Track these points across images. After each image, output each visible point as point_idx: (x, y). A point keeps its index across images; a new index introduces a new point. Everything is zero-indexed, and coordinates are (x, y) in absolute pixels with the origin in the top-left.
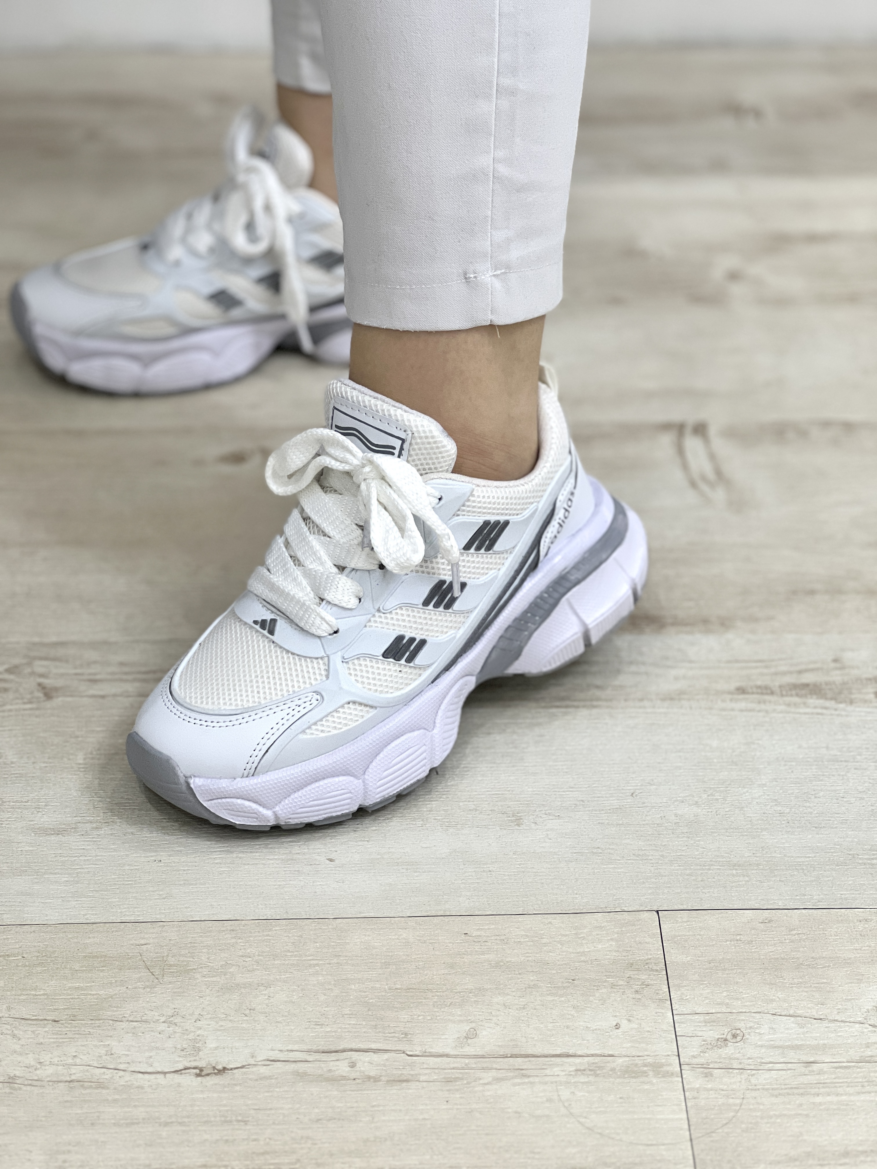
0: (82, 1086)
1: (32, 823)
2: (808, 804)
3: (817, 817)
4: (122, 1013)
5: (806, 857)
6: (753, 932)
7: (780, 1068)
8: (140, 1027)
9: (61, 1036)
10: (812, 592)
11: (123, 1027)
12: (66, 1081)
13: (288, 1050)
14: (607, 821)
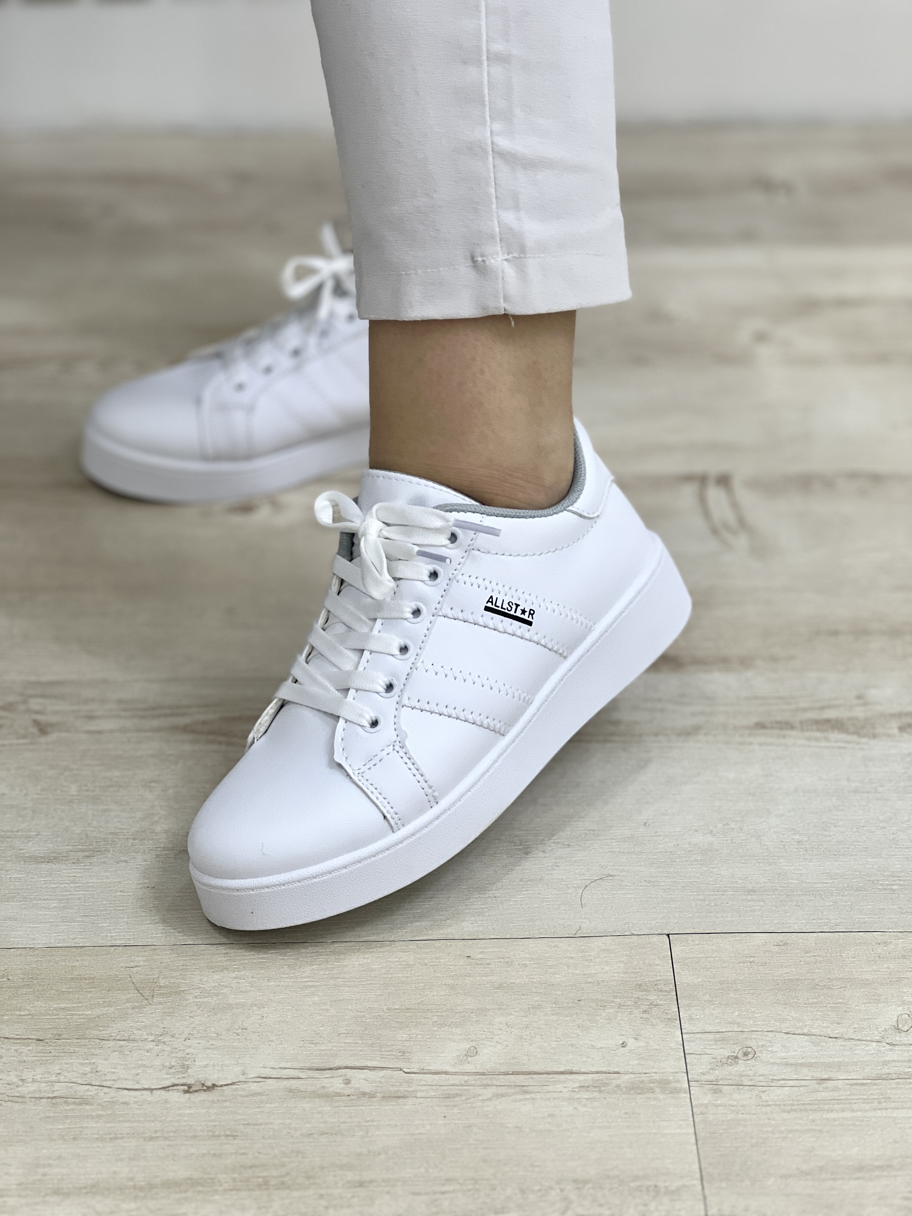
0: (65, 1102)
1: (22, 852)
2: (827, 833)
3: (836, 845)
4: (109, 1032)
5: (823, 883)
6: (767, 954)
7: (793, 1085)
8: (127, 1046)
9: (46, 1055)
10: (835, 633)
11: (108, 1045)
12: (48, 1098)
13: (280, 1068)
14: (619, 850)
